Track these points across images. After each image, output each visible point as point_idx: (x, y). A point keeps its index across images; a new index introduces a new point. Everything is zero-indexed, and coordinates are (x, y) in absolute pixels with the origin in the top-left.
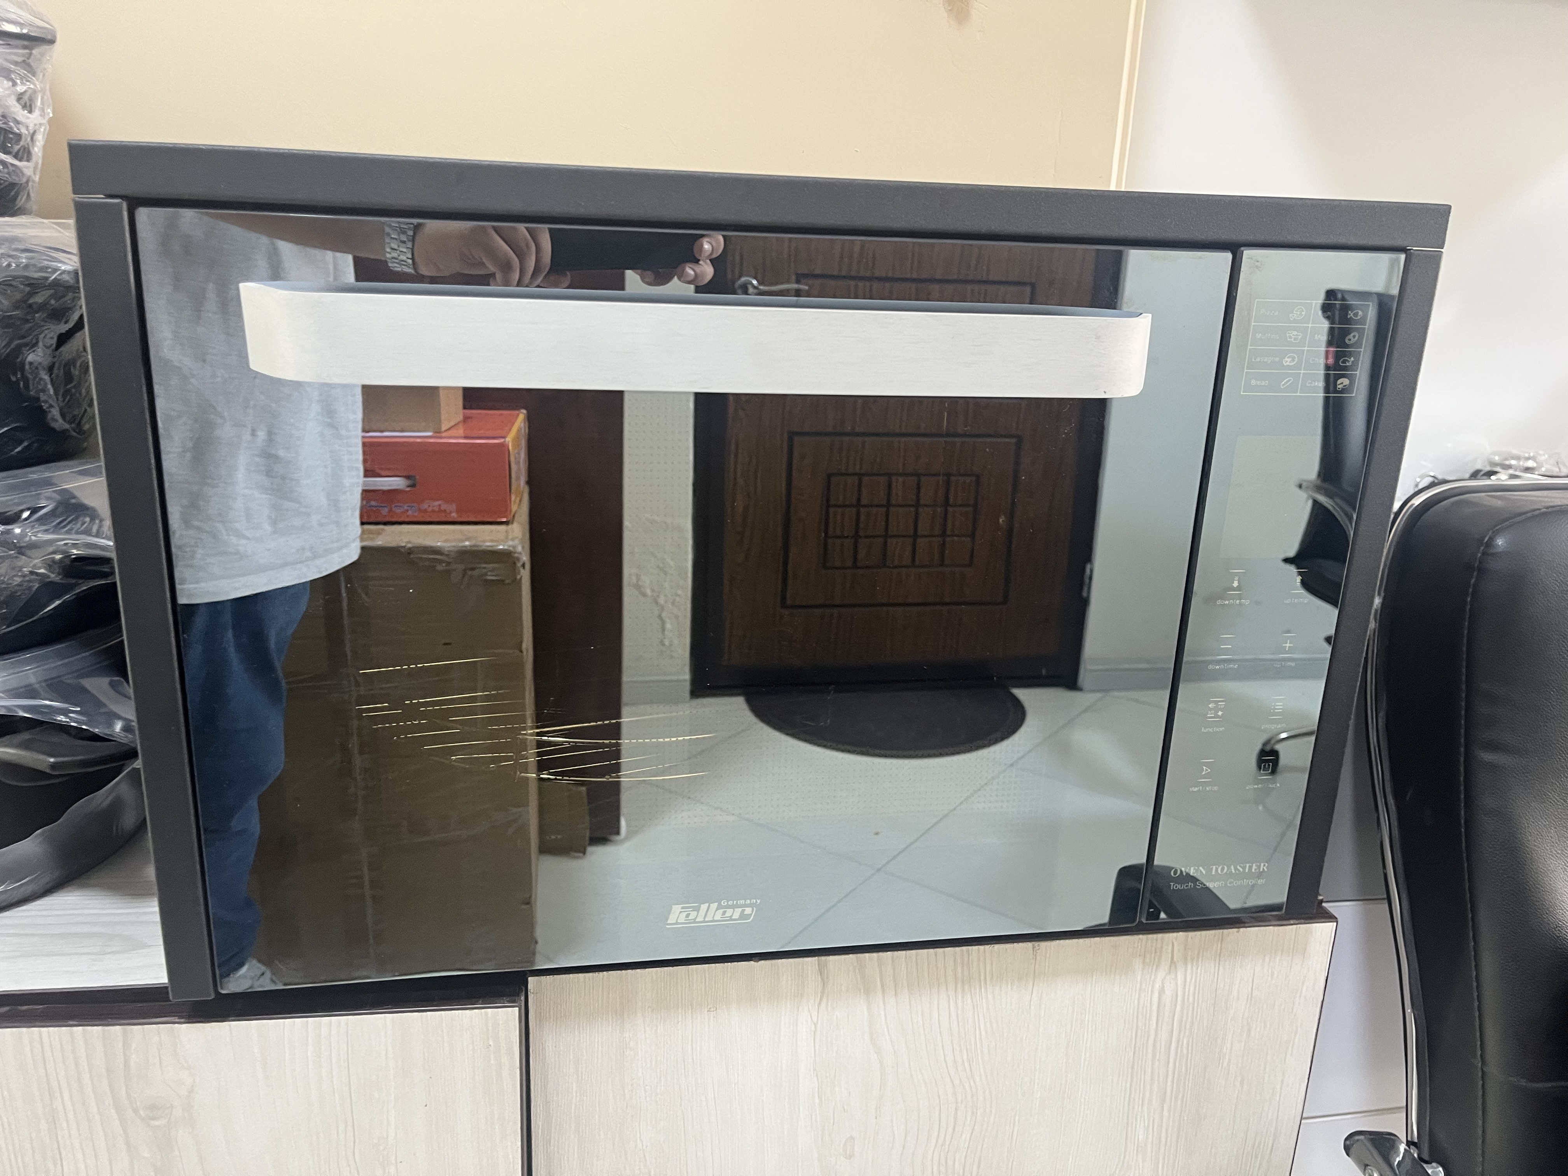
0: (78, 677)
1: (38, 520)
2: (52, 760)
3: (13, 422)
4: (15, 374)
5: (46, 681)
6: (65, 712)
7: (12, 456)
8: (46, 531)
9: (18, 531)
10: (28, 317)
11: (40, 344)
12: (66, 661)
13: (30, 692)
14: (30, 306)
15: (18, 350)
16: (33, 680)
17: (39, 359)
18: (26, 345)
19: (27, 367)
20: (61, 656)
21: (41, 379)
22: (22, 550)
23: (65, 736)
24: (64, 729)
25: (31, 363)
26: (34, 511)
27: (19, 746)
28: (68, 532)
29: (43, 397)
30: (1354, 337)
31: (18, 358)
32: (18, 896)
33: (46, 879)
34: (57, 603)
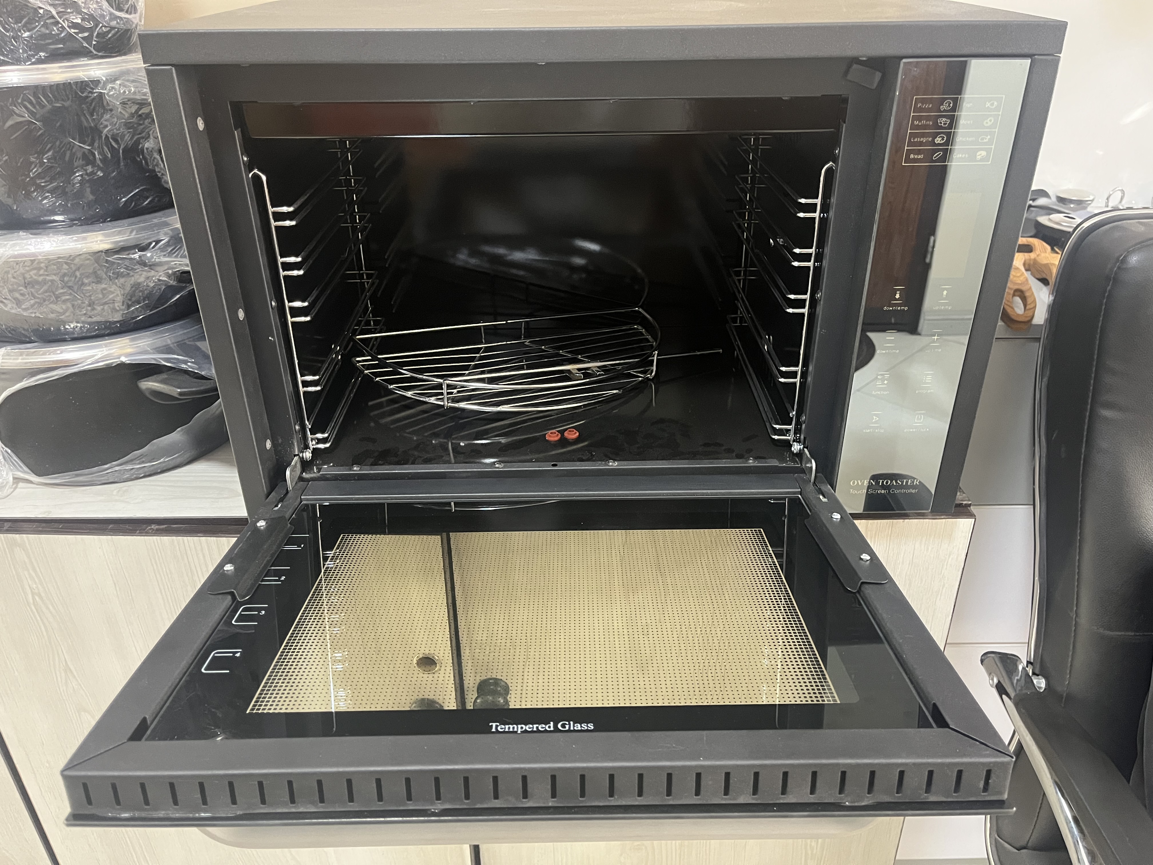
0: (194, 340)
1: (159, 248)
2: (179, 390)
3: (142, 185)
4: (139, 156)
5: (176, 343)
6: (185, 362)
7: (144, 207)
8: (164, 255)
9: (149, 255)
10: (141, 122)
11: (151, 137)
12: (185, 331)
13: (168, 350)
14: (140, 116)
15: (137, 142)
16: (169, 342)
17: (152, 146)
18: (143, 138)
19: (145, 151)
20: (182, 327)
21: (155, 158)
22: (152, 266)
23: (187, 376)
24: (186, 372)
25: (147, 149)
26: (157, 242)
27: (162, 382)
28: (176, 257)
29: (157, 170)
30: (991, 121)
31: (139, 145)
32: (172, 464)
33: (187, 456)
34: (178, 296)
